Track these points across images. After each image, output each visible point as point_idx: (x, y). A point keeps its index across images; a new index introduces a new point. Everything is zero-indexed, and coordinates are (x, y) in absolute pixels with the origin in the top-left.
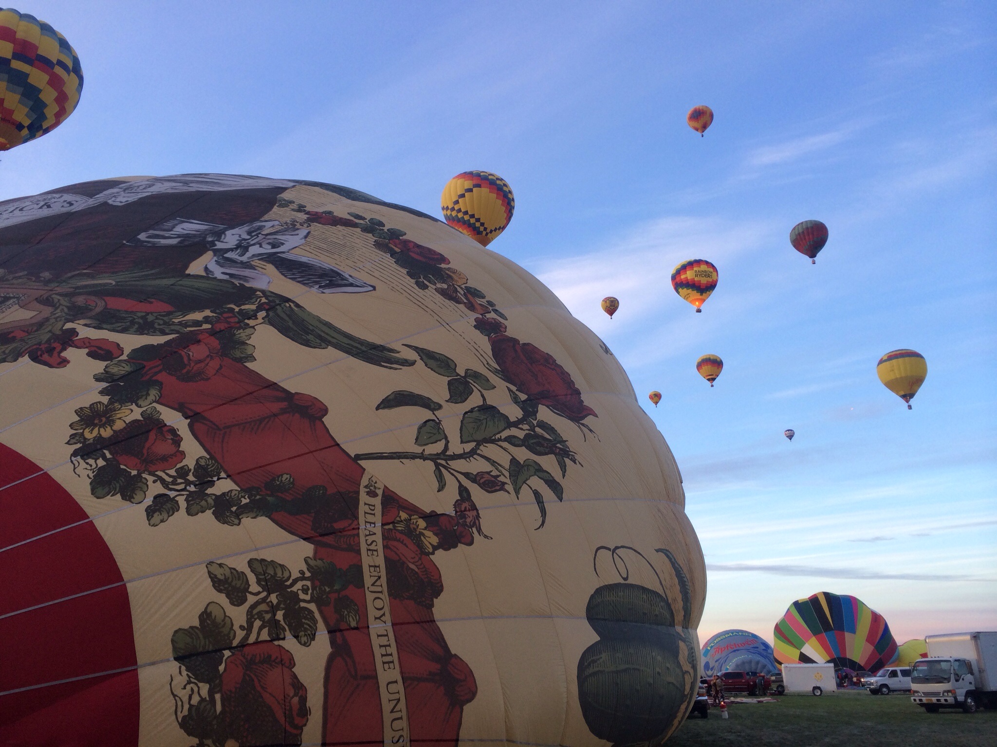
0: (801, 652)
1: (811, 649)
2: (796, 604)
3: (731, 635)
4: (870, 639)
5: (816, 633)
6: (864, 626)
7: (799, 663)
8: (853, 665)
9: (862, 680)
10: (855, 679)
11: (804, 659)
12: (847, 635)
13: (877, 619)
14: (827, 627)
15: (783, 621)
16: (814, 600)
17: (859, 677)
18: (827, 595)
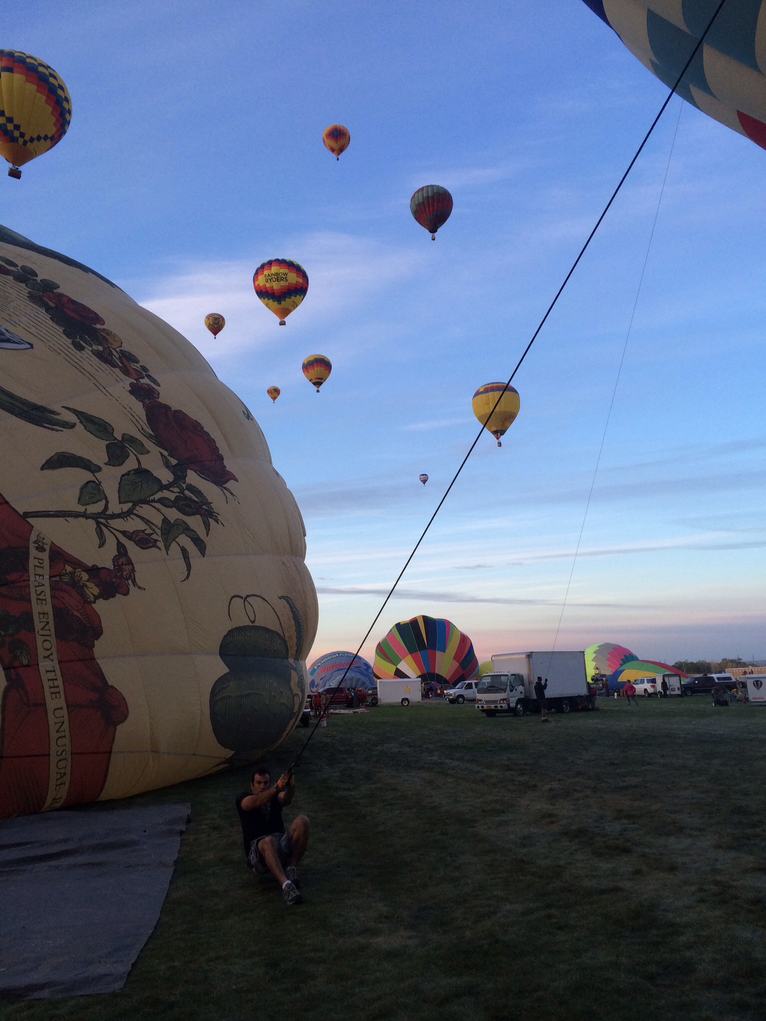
0: (397, 668)
1: (407, 666)
2: (398, 626)
3: (338, 655)
4: (456, 658)
5: (411, 651)
6: (453, 645)
7: (394, 678)
8: (440, 679)
9: (445, 692)
10: (439, 691)
11: (399, 674)
12: (438, 653)
13: (464, 639)
14: (421, 646)
15: (385, 640)
16: (414, 622)
17: (442, 689)
18: (425, 618)
